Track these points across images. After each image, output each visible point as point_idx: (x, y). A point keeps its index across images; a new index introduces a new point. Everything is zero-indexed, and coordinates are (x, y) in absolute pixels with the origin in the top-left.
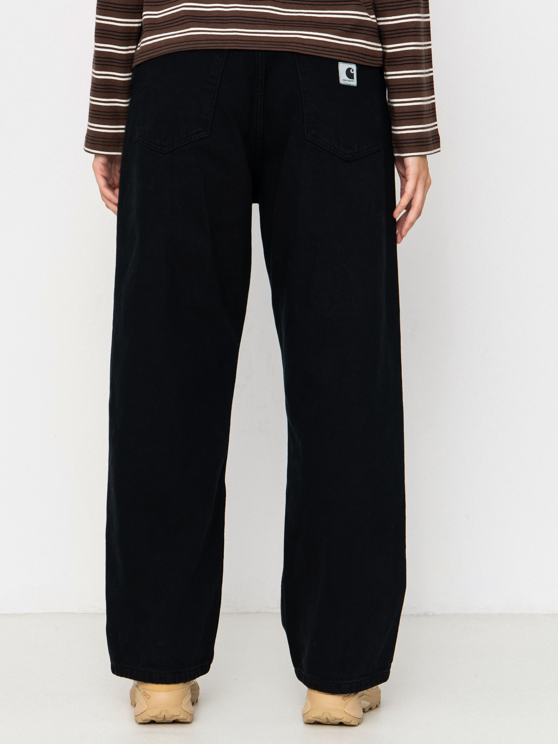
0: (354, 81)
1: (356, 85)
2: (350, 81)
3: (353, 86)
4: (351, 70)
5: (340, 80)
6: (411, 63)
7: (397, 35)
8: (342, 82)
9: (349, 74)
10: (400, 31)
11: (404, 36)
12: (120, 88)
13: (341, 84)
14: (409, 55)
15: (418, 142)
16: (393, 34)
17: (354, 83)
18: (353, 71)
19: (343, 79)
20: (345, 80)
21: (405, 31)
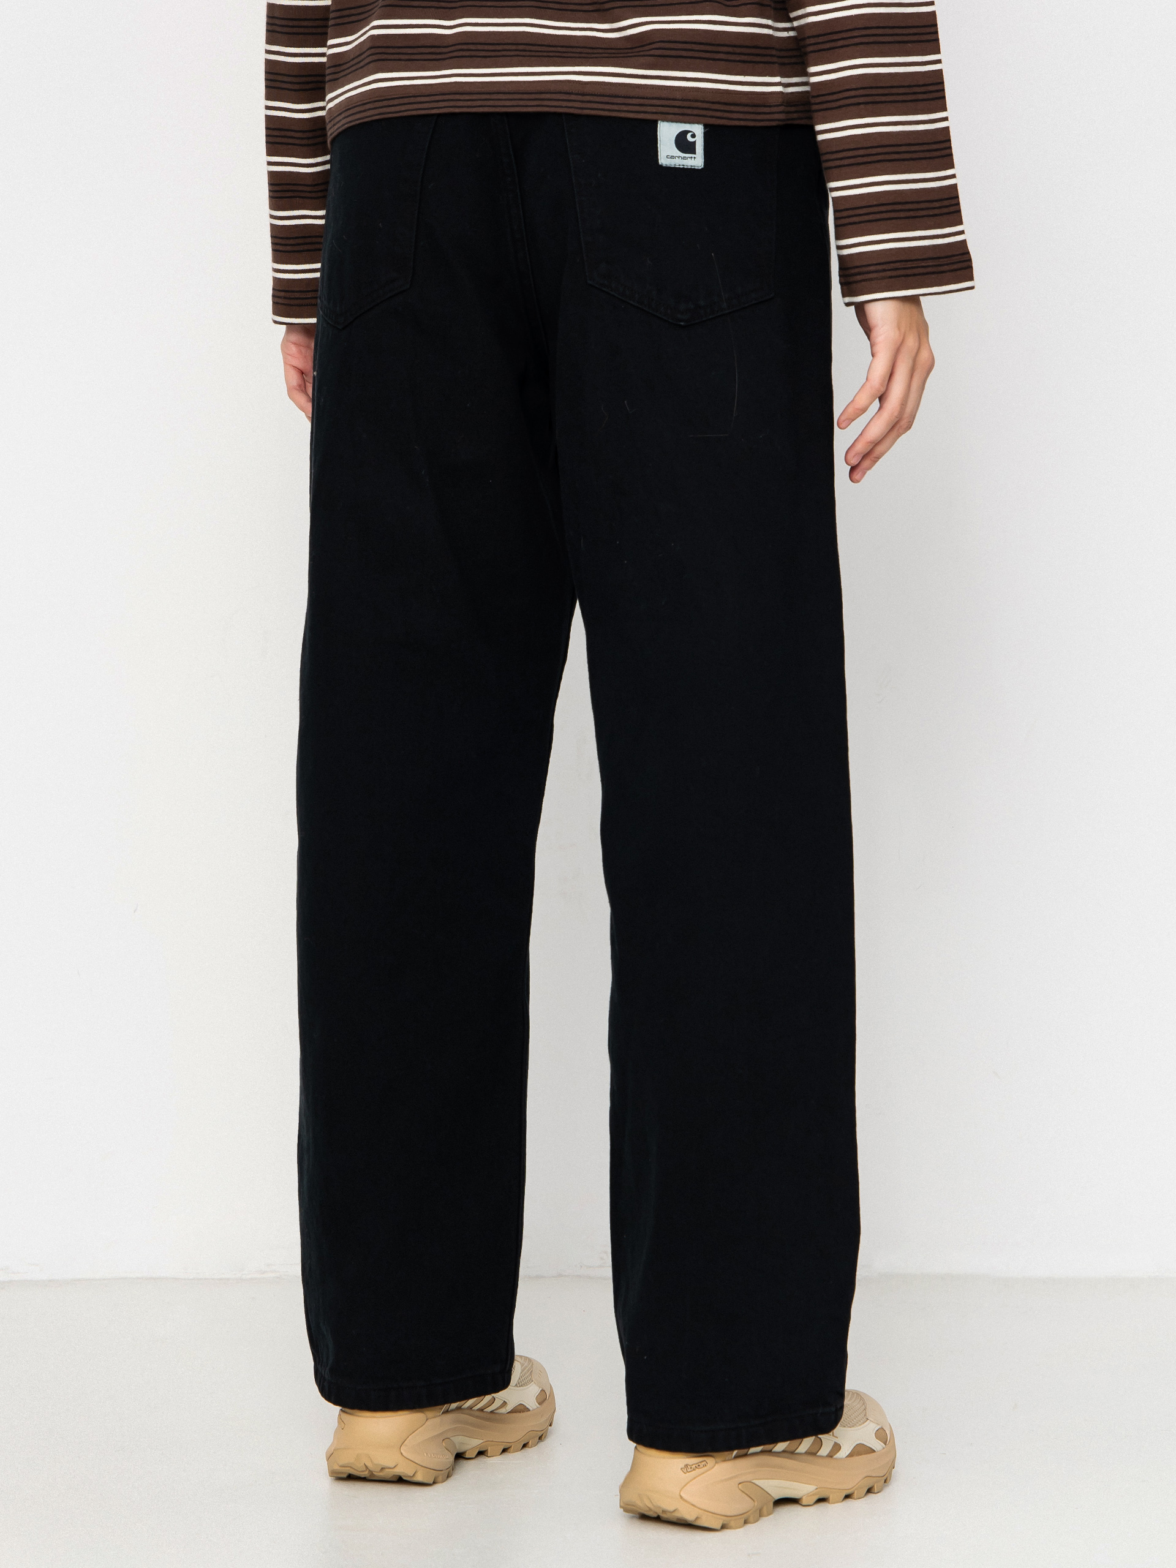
0: (695, 158)
1: (702, 166)
2: (684, 158)
3: (694, 169)
4: (690, 134)
5: (659, 157)
6: (859, 104)
7: (828, 46)
8: (663, 160)
9: (684, 144)
10: (835, 37)
11: (842, 47)
12: (308, 189)
13: (661, 166)
14: (854, 86)
15: (884, 270)
16: (819, 43)
17: (697, 161)
18: (693, 136)
19: (668, 154)
20: (672, 157)
21: (845, 36)
